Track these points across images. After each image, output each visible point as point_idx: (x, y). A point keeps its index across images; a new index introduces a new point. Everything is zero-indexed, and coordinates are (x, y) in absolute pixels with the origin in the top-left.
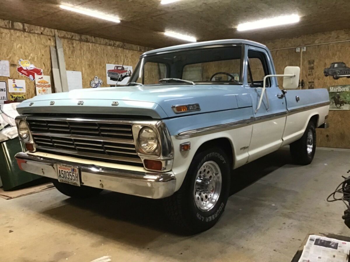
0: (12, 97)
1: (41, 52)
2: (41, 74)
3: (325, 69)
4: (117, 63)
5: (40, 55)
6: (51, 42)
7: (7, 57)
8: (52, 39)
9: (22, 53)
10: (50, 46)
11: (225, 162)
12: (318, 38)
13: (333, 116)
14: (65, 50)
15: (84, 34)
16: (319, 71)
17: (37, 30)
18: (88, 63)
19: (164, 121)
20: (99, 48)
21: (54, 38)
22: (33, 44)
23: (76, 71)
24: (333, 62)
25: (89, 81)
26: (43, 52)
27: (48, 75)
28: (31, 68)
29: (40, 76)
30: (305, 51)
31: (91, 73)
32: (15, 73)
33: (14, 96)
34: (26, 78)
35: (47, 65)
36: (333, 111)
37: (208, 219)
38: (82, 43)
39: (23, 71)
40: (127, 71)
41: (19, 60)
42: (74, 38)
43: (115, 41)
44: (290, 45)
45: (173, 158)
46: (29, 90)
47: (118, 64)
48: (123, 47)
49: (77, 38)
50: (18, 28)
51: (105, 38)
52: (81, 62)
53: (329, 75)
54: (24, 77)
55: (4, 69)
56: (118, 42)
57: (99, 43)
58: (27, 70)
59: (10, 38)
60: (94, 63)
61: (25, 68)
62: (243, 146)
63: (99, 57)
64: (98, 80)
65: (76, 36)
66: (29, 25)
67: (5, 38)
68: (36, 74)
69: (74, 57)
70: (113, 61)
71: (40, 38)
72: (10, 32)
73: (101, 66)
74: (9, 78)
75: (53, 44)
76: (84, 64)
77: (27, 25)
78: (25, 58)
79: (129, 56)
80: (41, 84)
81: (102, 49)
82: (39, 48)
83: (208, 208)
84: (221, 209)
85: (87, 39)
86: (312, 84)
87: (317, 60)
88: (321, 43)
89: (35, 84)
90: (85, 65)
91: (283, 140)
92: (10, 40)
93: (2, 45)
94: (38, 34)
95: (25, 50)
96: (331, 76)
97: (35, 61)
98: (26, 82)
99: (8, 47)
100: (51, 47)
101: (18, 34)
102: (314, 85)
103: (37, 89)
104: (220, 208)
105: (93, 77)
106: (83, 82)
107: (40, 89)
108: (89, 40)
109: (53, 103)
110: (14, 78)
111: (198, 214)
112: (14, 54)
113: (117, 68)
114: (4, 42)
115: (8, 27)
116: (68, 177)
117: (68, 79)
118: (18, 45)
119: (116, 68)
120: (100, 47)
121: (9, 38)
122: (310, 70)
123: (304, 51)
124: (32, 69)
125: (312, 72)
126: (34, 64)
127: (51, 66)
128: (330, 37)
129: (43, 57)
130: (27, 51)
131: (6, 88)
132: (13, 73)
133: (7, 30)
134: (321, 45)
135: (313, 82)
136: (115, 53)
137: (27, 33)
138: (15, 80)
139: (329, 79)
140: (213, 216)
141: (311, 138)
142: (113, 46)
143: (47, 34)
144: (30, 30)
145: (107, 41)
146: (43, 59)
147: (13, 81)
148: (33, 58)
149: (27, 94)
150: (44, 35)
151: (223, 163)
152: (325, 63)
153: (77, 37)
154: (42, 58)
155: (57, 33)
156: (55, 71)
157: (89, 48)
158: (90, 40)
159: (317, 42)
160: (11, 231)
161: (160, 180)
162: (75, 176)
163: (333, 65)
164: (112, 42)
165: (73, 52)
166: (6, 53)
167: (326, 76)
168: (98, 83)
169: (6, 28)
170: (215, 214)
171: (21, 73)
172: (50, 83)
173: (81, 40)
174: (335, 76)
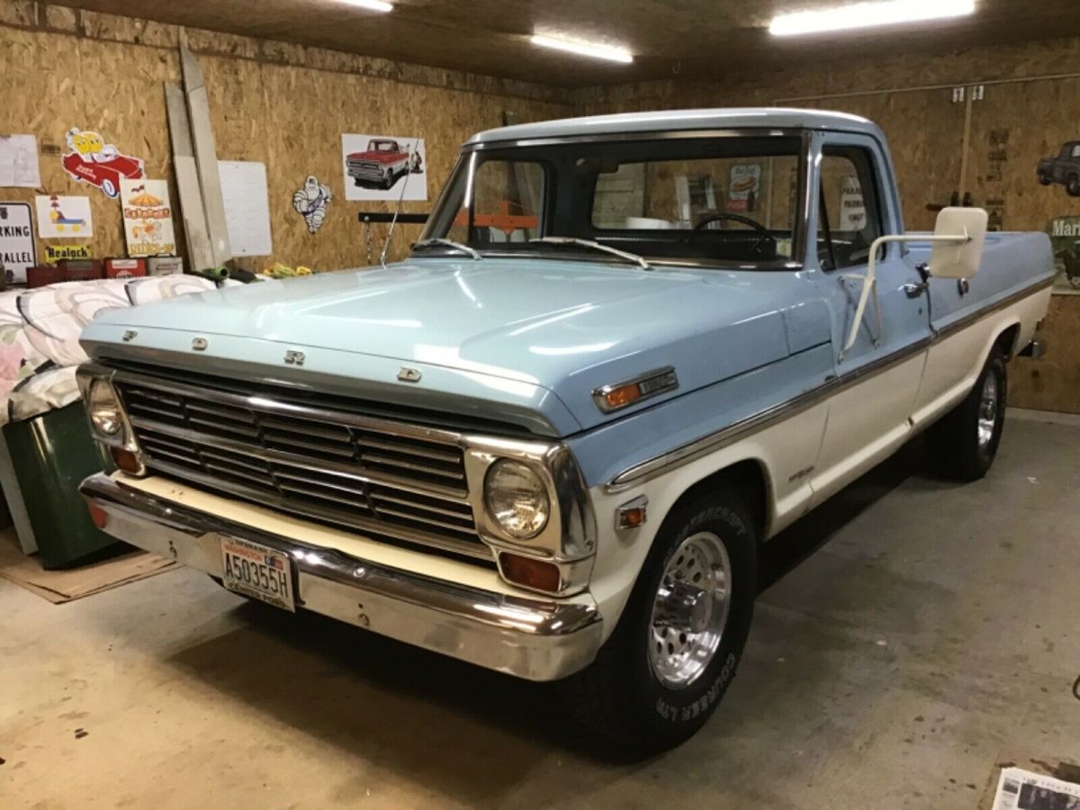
0: (51, 253)
1: (135, 104)
2: (138, 176)
3: (1043, 161)
4: (377, 130)
5: (134, 113)
6: (166, 69)
7: (30, 122)
8: (169, 58)
9: (77, 108)
10: (164, 83)
11: (743, 530)
12: (1027, 60)
13: (1057, 314)
14: (212, 93)
15: (272, 39)
16: (1023, 168)
17: (121, 29)
18: (286, 134)
19: (568, 444)
20: (319, 82)
21: (176, 53)
22: (109, 78)
23: (248, 160)
24: (1069, 140)
25: (288, 191)
26: (142, 101)
27: (160, 177)
28: (107, 156)
29: (136, 183)
30: (981, 98)
31: (295, 165)
32: (58, 175)
33: (56, 248)
34: (91, 188)
35: (158, 147)
36: (1059, 298)
37: (689, 713)
38: (265, 69)
39: (81, 166)
40: (406, 155)
41: (68, 133)
42: (239, 51)
43: (369, 59)
44: (933, 77)
45: (595, 554)
46: (103, 228)
47: (381, 134)
48: (393, 76)
49: (250, 54)
50: (58, 25)
51: (338, 50)
52: (263, 132)
53: (1055, 180)
54: (84, 187)
55: (20, 161)
56: (379, 61)
57: (320, 65)
58: (95, 162)
59: (37, 60)
60: (306, 132)
61: (86, 158)
62: (797, 470)
63: (318, 111)
64: (317, 187)
65: (245, 46)
66: (95, 13)
67: (21, 61)
68: (121, 175)
69: (242, 114)
70: (363, 124)
71: (132, 54)
72: (36, 39)
73: (327, 141)
74: (39, 192)
75: (173, 75)
76: (272, 137)
77: (90, 13)
78: (86, 124)
79: (413, 105)
80: (140, 207)
81: (330, 85)
82: (129, 89)
83: (687, 677)
84: (725, 673)
85: (281, 53)
86: (997, 209)
87: (1019, 130)
88: (1034, 75)
89: (120, 207)
90: (277, 138)
91: (911, 422)
92: (36, 66)
93: (11, 85)
94: (125, 42)
95: (85, 97)
96: (1059, 186)
97: (119, 135)
98: (92, 202)
99: (32, 88)
100: (167, 85)
101: (63, 44)
102: (1003, 214)
103: (129, 223)
104: (722, 673)
105: (300, 179)
106: (270, 197)
107: (139, 222)
108: (286, 56)
109: (202, 346)
110: (54, 190)
111: (662, 701)
112: (51, 111)
113: (377, 147)
114: (18, 72)
115: (28, 23)
116: (254, 578)
117: (224, 187)
118: (62, 81)
119: (373, 146)
120: (321, 80)
121: (32, 61)
122: (995, 163)
123: (977, 100)
124: (109, 159)
125: (999, 169)
126: (115, 144)
127: (168, 148)
128: (1065, 57)
129: (143, 120)
130: (93, 101)
131: (29, 226)
132: (52, 176)
133: (26, 33)
134: (1034, 81)
135: (1002, 202)
136: (370, 98)
137: (91, 42)
138: (58, 197)
139: (1051, 194)
140: (704, 699)
141: (991, 397)
142: (365, 73)
143: (154, 43)
144: (99, 32)
145: (345, 57)
146: (144, 128)
147: (52, 201)
148: (114, 124)
149: (98, 243)
150: (146, 45)
151: (739, 533)
152: (1044, 143)
153: (248, 49)
154: (139, 124)
155: (184, 38)
156: (183, 164)
157: (289, 84)
158: (290, 56)
159: (1021, 71)
160: (80, 734)
161: (554, 627)
162: (278, 579)
163: (1069, 148)
164: (360, 62)
165: (238, 97)
166: (27, 110)
167: (1045, 183)
168: (319, 199)
169: (24, 28)
170: (709, 693)
171: (76, 173)
172: (167, 205)
173: (261, 59)
174: (1072, 186)
